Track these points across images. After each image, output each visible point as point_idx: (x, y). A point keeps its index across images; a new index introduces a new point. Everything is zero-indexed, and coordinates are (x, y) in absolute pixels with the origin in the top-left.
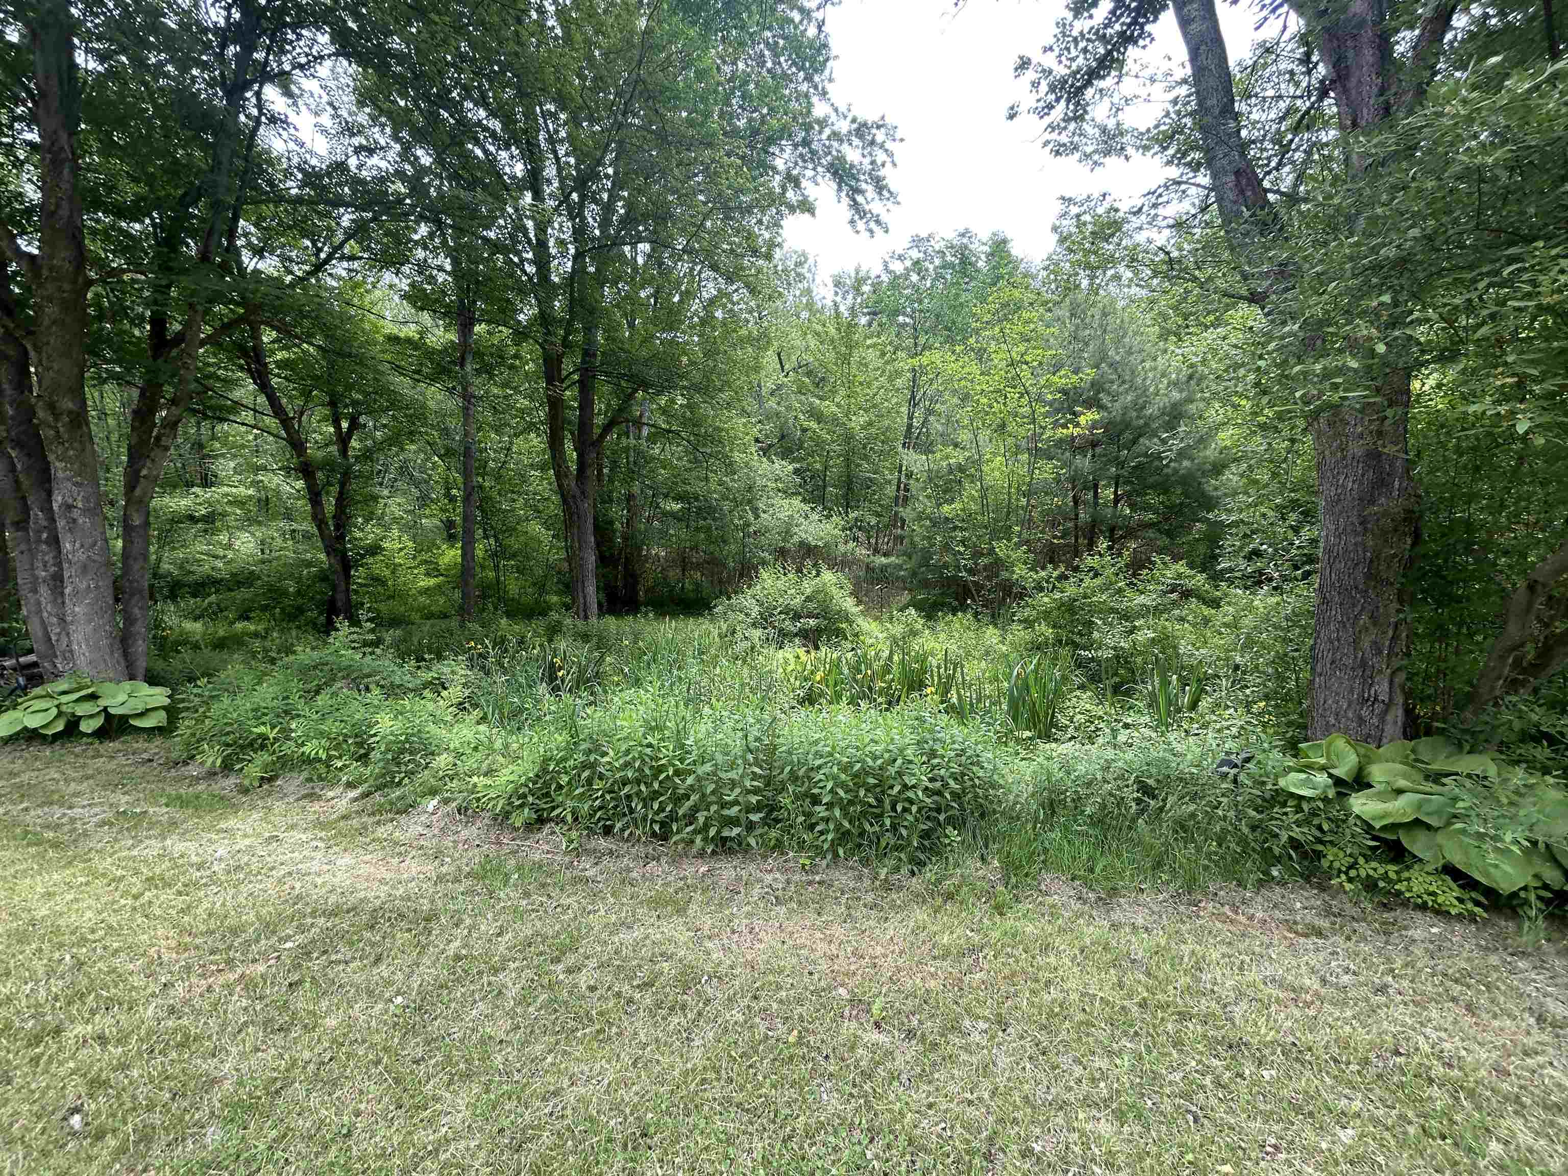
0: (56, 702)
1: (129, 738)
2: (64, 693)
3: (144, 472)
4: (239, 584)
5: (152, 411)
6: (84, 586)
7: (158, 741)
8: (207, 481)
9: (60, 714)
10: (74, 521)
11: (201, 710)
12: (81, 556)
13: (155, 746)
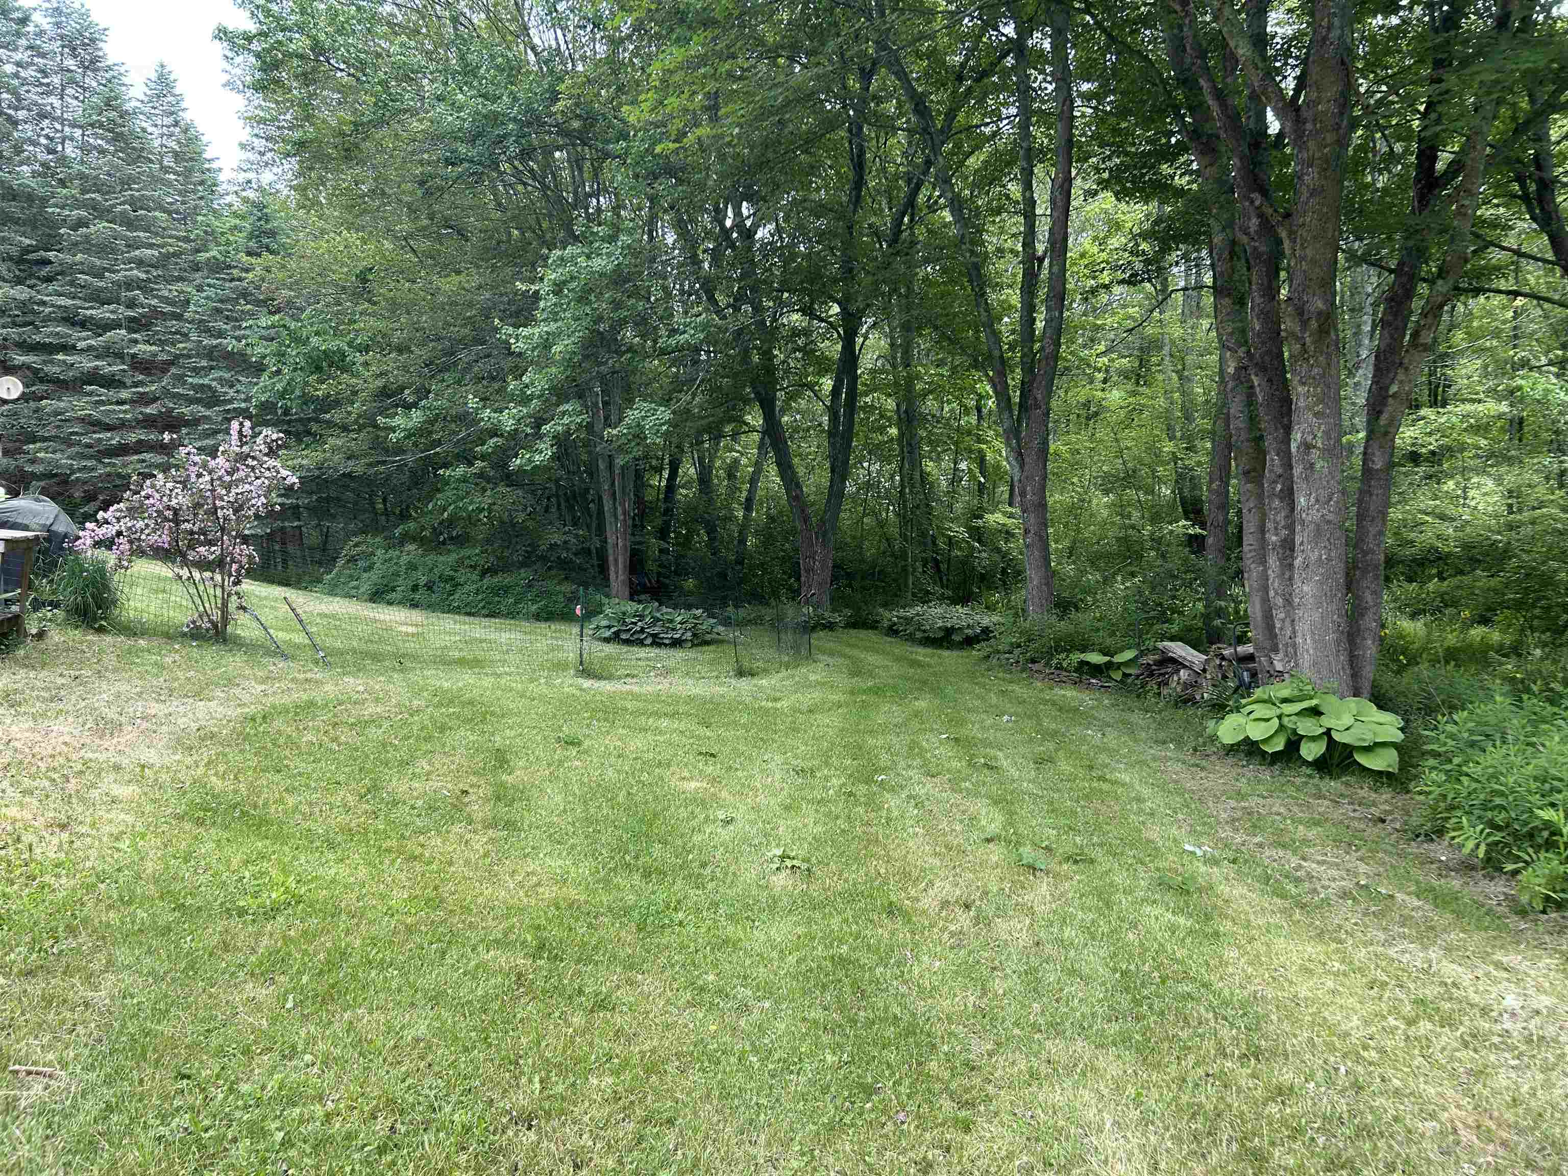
0: (1278, 712)
1: (1352, 779)
2: (1285, 701)
3: (1394, 389)
4: (1474, 562)
5: (1409, 293)
6: (1314, 556)
7: (1386, 794)
8: (1438, 399)
9: (1282, 727)
10: (1312, 465)
11: (1456, 761)
12: (1314, 515)
13: (1384, 801)
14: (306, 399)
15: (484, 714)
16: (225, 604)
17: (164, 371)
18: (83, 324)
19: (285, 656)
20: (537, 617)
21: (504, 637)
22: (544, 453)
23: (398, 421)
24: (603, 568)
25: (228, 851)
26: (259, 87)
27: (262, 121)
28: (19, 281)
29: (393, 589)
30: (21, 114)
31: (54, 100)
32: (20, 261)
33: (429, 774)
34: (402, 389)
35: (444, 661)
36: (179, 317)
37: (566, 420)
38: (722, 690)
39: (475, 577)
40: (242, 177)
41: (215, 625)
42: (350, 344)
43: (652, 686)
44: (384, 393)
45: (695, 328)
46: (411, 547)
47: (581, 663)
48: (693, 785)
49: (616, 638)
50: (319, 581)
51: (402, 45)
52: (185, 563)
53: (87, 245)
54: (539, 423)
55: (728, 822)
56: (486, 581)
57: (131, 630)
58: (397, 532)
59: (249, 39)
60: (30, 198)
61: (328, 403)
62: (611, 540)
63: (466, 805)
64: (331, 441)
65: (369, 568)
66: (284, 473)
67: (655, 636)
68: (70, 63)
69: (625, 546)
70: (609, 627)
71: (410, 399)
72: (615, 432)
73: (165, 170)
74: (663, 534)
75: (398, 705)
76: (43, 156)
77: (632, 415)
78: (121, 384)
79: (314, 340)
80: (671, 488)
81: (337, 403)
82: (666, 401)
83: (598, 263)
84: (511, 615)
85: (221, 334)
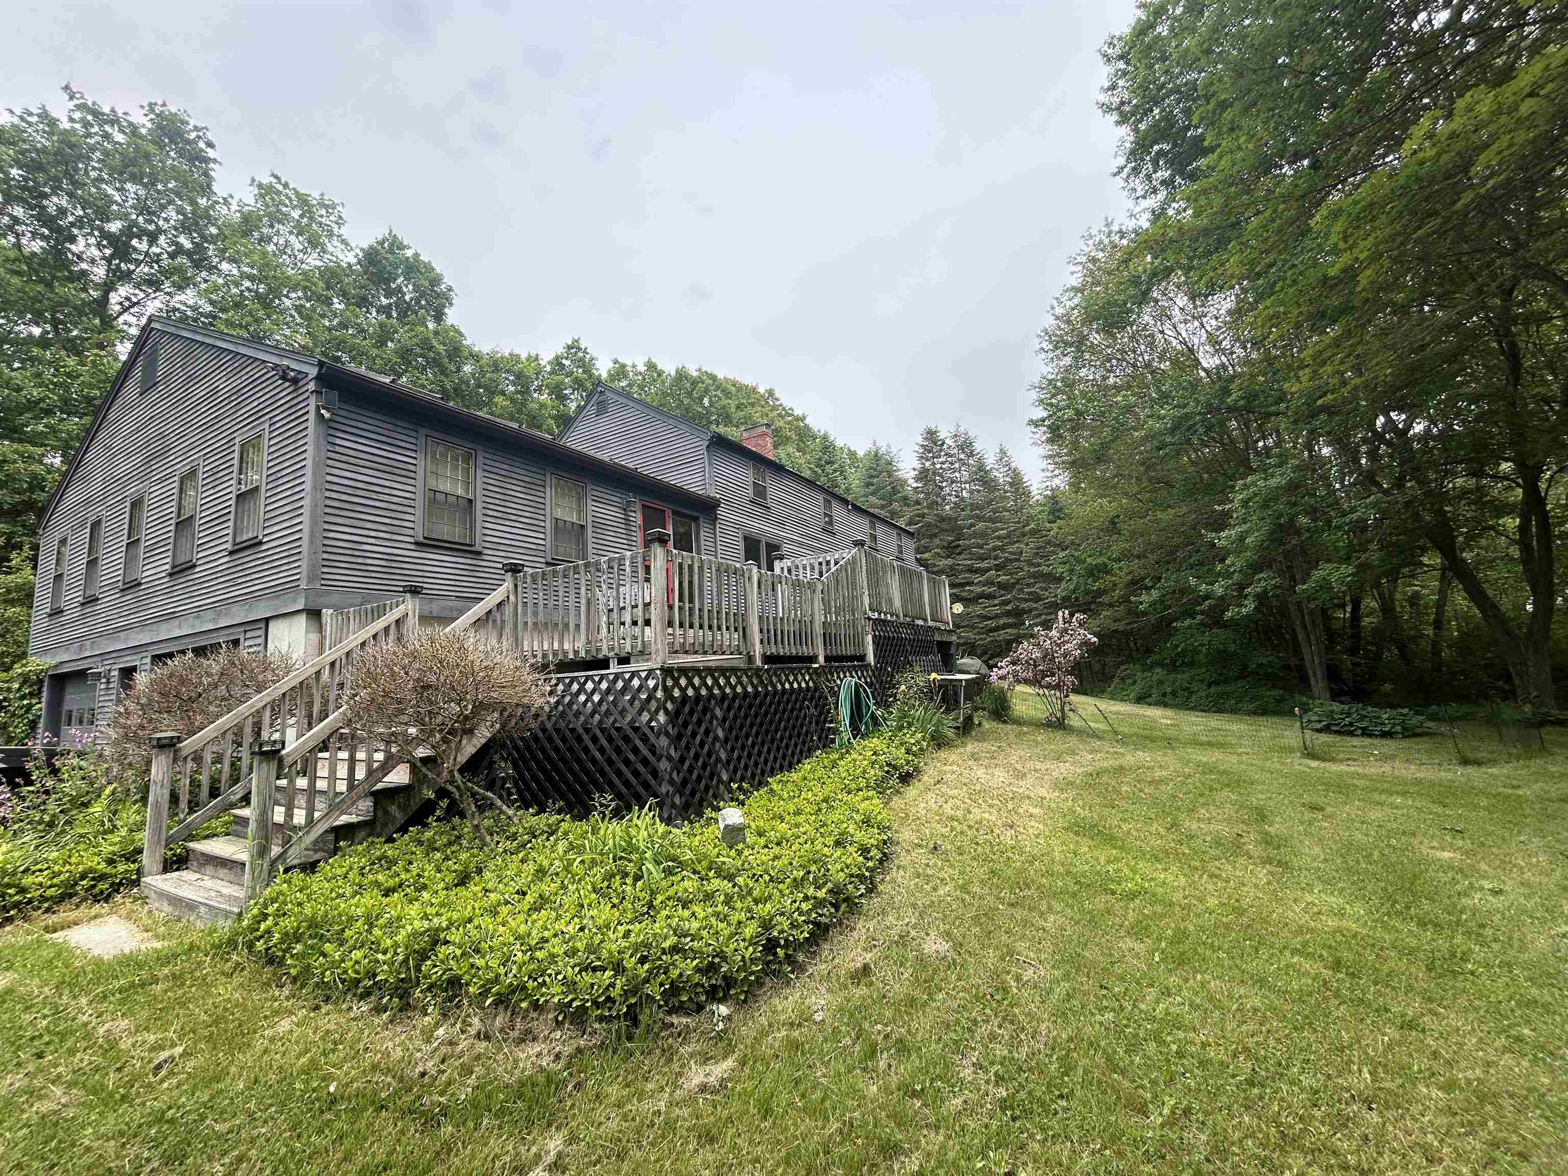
14: (1087, 592)
15: (1238, 781)
16: (1062, 710)
17: (1013, 588)
18: (976, 572)
19: (1099, 738)
20: (1255, 713)
21: (1235, 727)
22: (1249, 606)
23: (1144, 598)
24: (1304, 679)
25: (1096, 853)
26: (1050, 441)
27: (1050, 457)
28: (948, 557)
29: (1150, 696)
30: (944, 484)
31: (957, 474)
32: (947, 548)
33: (1209, 819)
34: (1143, 579)
35: (1195, 742)
36: (1018, 560)
37: (1263, 584)
38: (1450, 776)
39: (1204, 687)
40: (1044, 485)
41: (1058, 719)
42: (1109, 559)
43: (1374, 769)
44: (1133, 582)
45: (1366, 507)
46: (1158, 670)
47: (1306, 749)
48: (1447, 855)
49: (1326, 729)
50: (1103, 691)
51: (1124, 396)
52: (1041, 687)
53: (975, 535)
54: (1241, 587)
55: (1496, 893)
56: (1213, 689)
57: (1018, 722)
58: (1148, 662)
59: (1043, 420)
60: (950, 519)
61: (1100, 593)
62: (1307, 658)
63: (1244, 844)
64: (1104, 613)
65: (1134, 683)
66: (1089, 636)
67: (1363, 729)
68: (962, 456)
69: (1321, 663)
70: (1320, 722)
71: (1150, 584)
72: (1305, 587)
73: (1006, 492)
74: (1353, 651)
75: (1175, 771)
76: (954, 499)
77: (1317, 574)
78: (995, 597)
79: (1088, 560)
80: (1356, 616)
81: (1105, 592)
82: (1347, 560)
83: (1273, 482)
84: (1233, 711)
85: (1039, 565)
